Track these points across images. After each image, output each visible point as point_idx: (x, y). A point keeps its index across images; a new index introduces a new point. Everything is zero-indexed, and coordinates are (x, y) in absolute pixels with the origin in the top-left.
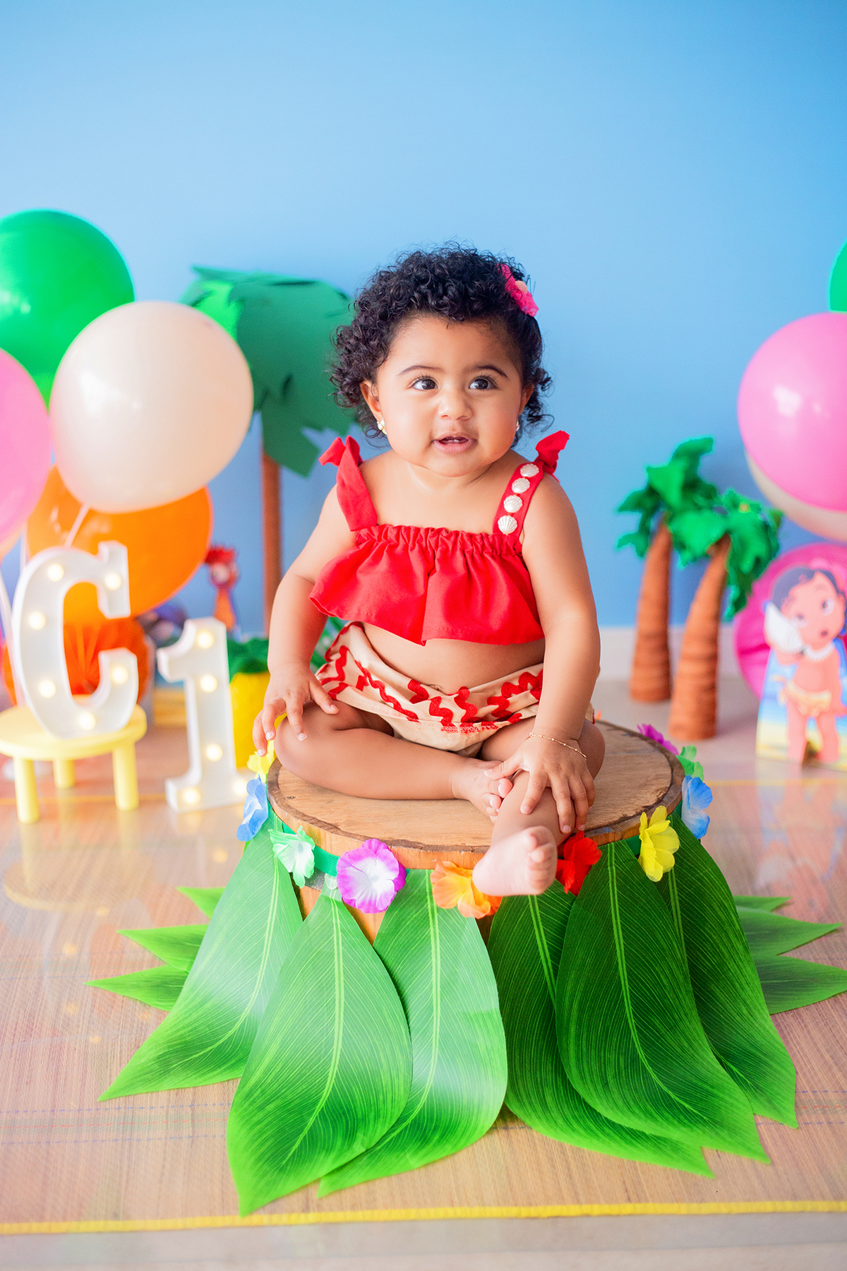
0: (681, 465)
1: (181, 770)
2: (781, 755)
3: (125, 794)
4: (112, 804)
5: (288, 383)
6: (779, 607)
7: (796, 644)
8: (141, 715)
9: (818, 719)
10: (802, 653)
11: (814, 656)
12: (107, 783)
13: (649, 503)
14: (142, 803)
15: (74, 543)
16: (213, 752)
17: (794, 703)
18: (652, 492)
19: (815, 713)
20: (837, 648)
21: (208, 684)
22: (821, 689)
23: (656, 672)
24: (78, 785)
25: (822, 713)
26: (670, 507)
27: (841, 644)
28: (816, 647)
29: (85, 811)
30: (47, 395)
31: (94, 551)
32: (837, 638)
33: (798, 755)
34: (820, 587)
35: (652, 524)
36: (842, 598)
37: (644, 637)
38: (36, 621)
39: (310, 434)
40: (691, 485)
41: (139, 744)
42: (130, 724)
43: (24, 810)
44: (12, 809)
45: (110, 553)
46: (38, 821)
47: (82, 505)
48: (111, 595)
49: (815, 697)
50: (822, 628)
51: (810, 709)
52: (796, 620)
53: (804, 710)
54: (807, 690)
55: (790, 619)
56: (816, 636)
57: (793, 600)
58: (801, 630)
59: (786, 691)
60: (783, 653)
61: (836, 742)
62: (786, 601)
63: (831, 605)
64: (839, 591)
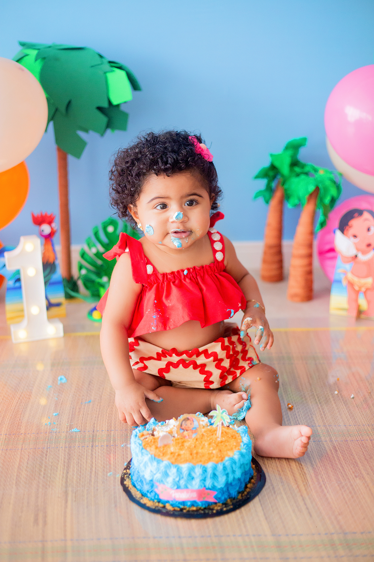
0: (290, 152)
2: (344, 313)
5: (69, 103)
6: (342, 230)
7: (353, 252)
9: (365, 293)
10: (356, 256)
11: (362, 257)
13: (271, 174)
16: (35, 310)
17: (351, 284)
18: (273, 168)
19: (363, 289)
21: (31, 272)
22: (366, 277)
23: (275, 266)
25: (367, 289)
26: (283, 176)
28: (364, 253)
33: (354, 313)
34: (366, 220)
35: (273, 185)
37: (269, 247)
39: (81, 134)
40: (295, 163)
49: (363, 281)
50: (367, 242)
51: (360, 287)
52: (353, 239)
53: (357, 288)
54: (358, 277)
55: (349, 237)
56: (364, 247)
57: (350, 227)
58: (355, 244)
59: (346, 278)
60: (345, 257)
62: (347, 228)
63: (372, 229)
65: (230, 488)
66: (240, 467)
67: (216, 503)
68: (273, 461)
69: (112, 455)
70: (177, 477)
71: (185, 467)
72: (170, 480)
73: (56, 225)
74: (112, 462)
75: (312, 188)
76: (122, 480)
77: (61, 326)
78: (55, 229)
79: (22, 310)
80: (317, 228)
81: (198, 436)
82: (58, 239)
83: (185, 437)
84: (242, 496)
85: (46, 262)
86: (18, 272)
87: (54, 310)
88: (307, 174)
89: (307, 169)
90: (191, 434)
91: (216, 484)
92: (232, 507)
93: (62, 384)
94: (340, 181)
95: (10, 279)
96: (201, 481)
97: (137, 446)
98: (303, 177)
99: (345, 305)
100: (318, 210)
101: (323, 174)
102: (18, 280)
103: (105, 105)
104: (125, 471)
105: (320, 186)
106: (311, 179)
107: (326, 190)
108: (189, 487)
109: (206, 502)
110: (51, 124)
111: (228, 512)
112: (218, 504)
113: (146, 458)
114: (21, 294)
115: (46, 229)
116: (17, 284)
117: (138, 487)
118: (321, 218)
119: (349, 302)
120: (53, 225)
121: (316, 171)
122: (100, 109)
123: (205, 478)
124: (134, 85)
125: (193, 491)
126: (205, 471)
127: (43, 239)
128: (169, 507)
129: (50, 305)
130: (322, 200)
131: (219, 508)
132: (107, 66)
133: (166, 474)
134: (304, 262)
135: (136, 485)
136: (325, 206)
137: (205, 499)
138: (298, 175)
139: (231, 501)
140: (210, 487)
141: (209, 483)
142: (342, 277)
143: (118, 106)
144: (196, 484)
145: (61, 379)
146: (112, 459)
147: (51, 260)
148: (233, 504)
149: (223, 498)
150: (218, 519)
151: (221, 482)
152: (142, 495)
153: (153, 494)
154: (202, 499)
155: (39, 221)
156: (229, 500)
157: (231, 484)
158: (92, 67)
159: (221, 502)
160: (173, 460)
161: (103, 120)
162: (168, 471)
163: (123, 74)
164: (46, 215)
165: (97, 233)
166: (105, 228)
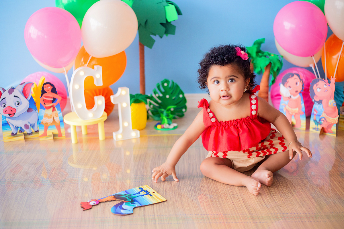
0: (256, 46)
1: (117, 129)
3: (101, 136)
4: (98, 139)
5: (147, 21)
6: (284, 85)
7: (289, 95)
8: (106, 114)
9: (295, 116)
10: (290, 97)
11: (293, 98)
12: (97, 134)
14: (106, 139)
15: (87, 66)
16: (126, 124)
17: (288, 111)
19: (294, 114)
20: (300, 95)
21: (124, 105)
22: (296, 107)
24: (88, 134)
25: (296, 114)
27: (301, 94)
28: (294, 95)
29: (89, 141)
30: (81, 25)
31: (93, 68)
32: (300, 92)
34: (295, 79)
36: (301, 82)
38: (77, 87)
39: (152, 36)
40: (259, 52)
41: (105, 122)
42: (102, 116)
43: (73, 140)
44: (70, 140)
45: (97, 68)
46: (77, 143)
47: (90, 55)
48: (97, 80)
49: (294, 110)
50: (296, 90)
51: (292, 113)
52: (288, 88)
53: (291, 113)
54: (291, 108)
55: (287, 88)
56: (294, 92)
57: (288, 82)
58: (290, 91)
59: (286, 108)
60: (285, 97)
61: (300, 122)
62: (286, 82)
63: (298, 83)
64: (301, 80)
75: (267, 63)
80: (271, 83)
88: (265, 56)
89: (265, 54)
94: (282, 60)
98: (263, 57)
100: (271, 75)
101: (273, 56)
103: (165, 22)
105: (272, 62)
106: (267, 58)
107: (275, 64)
118: (272, 78)
121: (270, 55)
122: (162, 24)
124: (179, 12)
130: (273, 69)
132: (165, 3)
136: (274, 72)
138: (261, 57)
142: (284, 107)
143: (170, 22)
158: (158, 3)
161: (163, 29)
163: (173, 7)
165: (158, 87)
166: (163, 84)
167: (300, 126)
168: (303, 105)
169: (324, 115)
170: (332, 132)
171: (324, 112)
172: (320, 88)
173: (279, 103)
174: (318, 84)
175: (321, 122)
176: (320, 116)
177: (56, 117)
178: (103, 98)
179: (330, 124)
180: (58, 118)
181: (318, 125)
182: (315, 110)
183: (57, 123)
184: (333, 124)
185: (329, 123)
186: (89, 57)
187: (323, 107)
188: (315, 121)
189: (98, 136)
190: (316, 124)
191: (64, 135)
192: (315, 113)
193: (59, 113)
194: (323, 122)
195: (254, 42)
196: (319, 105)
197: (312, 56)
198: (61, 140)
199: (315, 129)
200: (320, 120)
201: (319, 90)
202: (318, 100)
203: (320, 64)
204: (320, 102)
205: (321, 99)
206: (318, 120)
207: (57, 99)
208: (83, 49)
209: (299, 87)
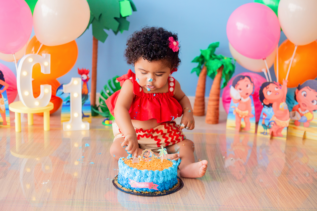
0: (211, 49)
2: (233, 129)
3: (46, 126)
4: (43, 129)
5: (101, 15)
6: (234, 86)
7: (239, 97)
8: (52, 104)
9: (244, 118)
10: (240, 100)
11: (244, 100)
13: (201, 60)
14: (51, 130)
15: (38, 54)
17: (237, 114)
18: (202, 57)
19: (244, 117)
20: (251, 98)
22: (245, 110)
23: (201, 107)
24: (34, 125)
25: (246, 117)
27: (252, 97)
28: (245, 98)
29: (34, 131)
32: (250, 95)
33: (238, 129)
34: (246, 81)
35: (202, 66)
36: (252, 84)
37: (198, 97)
38: (25, 74)
39: (106, 31)
42: (48, 106)
43: (17, 129)
44: (14, 129)
45: (46, 56)
46: (21, 132)
47: (41, 44)
48: (46, 68)
49: (244, 112)
50: (246, 92)
51: (242, 116)
52: (239, 91)
53: (240, 116)
54: (241, 110)
55: (237, 90)
56: (244, 94)
57: (238, 84)
58: (240, 93)
59: (235, 111)
60: (235, 100)
61: (250, 125)
62: (236, 85)
63: (249, 86)
64: (252, 82)
65: (165, 184)
66: (171, 175)
67: (158, 191)
68: (188, 179)
69: (109, 173)
70: (139, 176)
71: (144, 171)
72: (136, 177)
73: (90, 75)
74: (109, 175)
75: (220, 65)
76: (113, 181)
77: (88, 124)
78: (89, 77)
79: (70, 117)
80: (222, 86)
81: (152, 161)
82: (90, 83)
83: (145, 161)
84: (171, 190)
85: (83, 93)
86: (69, 98)
87: (86, 118)
89: (218, 57)
90: (148, 159)
91: (158, 181)
92: (165, 193)
93: (87, 147)
94: (234, 63)
95: (64, 101)
96: (151, 178)
97: (121, 163)
98: (216, 60)
99: (234, 125)
101: (226, 60)
102: (69, 102)
103: (119, 17)
104: (115, 178)
105: (224, 64)
106: (219, 61)
107: (227, 67)
108: (145, 181)
109: (153, 189)
110: (91, 25)
111: (163, 195)
112: (159, 192)
113: (126, 167)
114: (69, 109)
115: (85, 77)
116: (68, 104)
117: (121, 183)
118: (224, 81)
119: (236, 123)
120: (88, 75)
121: (223, 58)
122: (116, 18)
123: (153, 177)
124: (133, 8)
125: (147, 183)
126: (153, 173)
127: (83, 82)
128: (135, 191)
129: (84, 116)
130: (224, 72)
131: (159, 193)
133: (135, 174)
134: (214, 103)
135: (120, 183)
136: (226, 75)
137: (153, 188)
138: (214, 59)
139: (165, 191)
140: (155, 182)
141: (155, 179)
142: (233, 110)
143: (125, 18)
144: (149, 180)
145: (87, 145)
146: (109, 174)
147: (86, 93)
148: (166, 192)
149: (161, 189)
150: (158, 197)
151: (161, 180)
152: (122, 186)
153: (128, 185)
154: (151, 188)
155: (82, 72)
156: (164, 191)
157: (166, 182)
159: (160, 191)
160: (138, 168)
161: (117, 24)
162: (135, 173)
163: (128, 2)
164: (85, 70)
165: (109, 83)
166: (114, 80)
167: (250, 129)
168: (253, 108)
169: (275, 119)
170: (282, 136)
171: (274, 115)
172: (270, 91)
173: (229, 106)
174: (268, 88)
175: (270, 126)
176: (269, 119)
177: (2, 104)
178: (50, 87)
179: (280, 127)
180: (4, 105)
181: (266, 129)
182: (264, 114)
183: (2, 110)
184: (283, 128)
185: (278, 126)
186: (40, 45)
187: (273, 111)
188: (264, 125)
189: (43, 127)
190: (264, 128)
191: (9, 124)
192: (264, 117)
193: (6, 101)
194: (272, 125)
195: (208, 46)
196: (269, 109)
197: (263, 59)
198: (6, 128)
199: (263, 133)
200: (269, 124)
201: (269, 93)
202: (268, 103)
203: (272, 70)
204: (270, 105)
205: (271, 102)
206: (267, 124)
207: (4, 86)
208: (35, 38)
209: (250, 89)
